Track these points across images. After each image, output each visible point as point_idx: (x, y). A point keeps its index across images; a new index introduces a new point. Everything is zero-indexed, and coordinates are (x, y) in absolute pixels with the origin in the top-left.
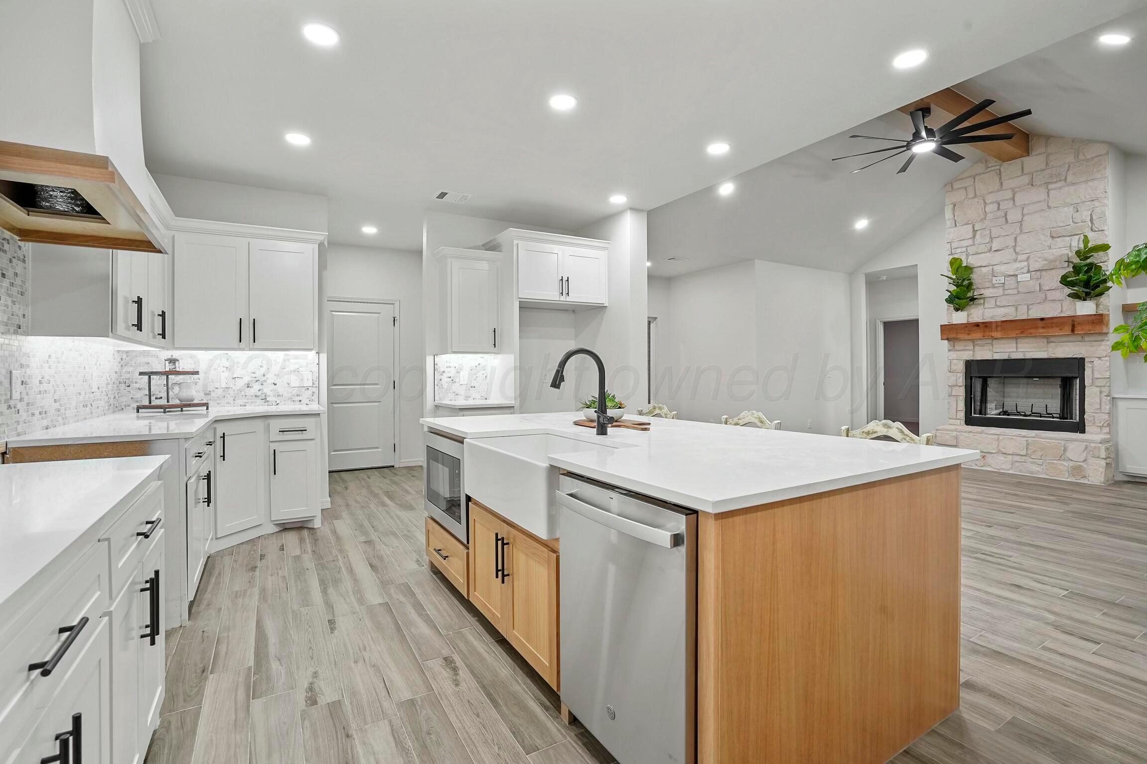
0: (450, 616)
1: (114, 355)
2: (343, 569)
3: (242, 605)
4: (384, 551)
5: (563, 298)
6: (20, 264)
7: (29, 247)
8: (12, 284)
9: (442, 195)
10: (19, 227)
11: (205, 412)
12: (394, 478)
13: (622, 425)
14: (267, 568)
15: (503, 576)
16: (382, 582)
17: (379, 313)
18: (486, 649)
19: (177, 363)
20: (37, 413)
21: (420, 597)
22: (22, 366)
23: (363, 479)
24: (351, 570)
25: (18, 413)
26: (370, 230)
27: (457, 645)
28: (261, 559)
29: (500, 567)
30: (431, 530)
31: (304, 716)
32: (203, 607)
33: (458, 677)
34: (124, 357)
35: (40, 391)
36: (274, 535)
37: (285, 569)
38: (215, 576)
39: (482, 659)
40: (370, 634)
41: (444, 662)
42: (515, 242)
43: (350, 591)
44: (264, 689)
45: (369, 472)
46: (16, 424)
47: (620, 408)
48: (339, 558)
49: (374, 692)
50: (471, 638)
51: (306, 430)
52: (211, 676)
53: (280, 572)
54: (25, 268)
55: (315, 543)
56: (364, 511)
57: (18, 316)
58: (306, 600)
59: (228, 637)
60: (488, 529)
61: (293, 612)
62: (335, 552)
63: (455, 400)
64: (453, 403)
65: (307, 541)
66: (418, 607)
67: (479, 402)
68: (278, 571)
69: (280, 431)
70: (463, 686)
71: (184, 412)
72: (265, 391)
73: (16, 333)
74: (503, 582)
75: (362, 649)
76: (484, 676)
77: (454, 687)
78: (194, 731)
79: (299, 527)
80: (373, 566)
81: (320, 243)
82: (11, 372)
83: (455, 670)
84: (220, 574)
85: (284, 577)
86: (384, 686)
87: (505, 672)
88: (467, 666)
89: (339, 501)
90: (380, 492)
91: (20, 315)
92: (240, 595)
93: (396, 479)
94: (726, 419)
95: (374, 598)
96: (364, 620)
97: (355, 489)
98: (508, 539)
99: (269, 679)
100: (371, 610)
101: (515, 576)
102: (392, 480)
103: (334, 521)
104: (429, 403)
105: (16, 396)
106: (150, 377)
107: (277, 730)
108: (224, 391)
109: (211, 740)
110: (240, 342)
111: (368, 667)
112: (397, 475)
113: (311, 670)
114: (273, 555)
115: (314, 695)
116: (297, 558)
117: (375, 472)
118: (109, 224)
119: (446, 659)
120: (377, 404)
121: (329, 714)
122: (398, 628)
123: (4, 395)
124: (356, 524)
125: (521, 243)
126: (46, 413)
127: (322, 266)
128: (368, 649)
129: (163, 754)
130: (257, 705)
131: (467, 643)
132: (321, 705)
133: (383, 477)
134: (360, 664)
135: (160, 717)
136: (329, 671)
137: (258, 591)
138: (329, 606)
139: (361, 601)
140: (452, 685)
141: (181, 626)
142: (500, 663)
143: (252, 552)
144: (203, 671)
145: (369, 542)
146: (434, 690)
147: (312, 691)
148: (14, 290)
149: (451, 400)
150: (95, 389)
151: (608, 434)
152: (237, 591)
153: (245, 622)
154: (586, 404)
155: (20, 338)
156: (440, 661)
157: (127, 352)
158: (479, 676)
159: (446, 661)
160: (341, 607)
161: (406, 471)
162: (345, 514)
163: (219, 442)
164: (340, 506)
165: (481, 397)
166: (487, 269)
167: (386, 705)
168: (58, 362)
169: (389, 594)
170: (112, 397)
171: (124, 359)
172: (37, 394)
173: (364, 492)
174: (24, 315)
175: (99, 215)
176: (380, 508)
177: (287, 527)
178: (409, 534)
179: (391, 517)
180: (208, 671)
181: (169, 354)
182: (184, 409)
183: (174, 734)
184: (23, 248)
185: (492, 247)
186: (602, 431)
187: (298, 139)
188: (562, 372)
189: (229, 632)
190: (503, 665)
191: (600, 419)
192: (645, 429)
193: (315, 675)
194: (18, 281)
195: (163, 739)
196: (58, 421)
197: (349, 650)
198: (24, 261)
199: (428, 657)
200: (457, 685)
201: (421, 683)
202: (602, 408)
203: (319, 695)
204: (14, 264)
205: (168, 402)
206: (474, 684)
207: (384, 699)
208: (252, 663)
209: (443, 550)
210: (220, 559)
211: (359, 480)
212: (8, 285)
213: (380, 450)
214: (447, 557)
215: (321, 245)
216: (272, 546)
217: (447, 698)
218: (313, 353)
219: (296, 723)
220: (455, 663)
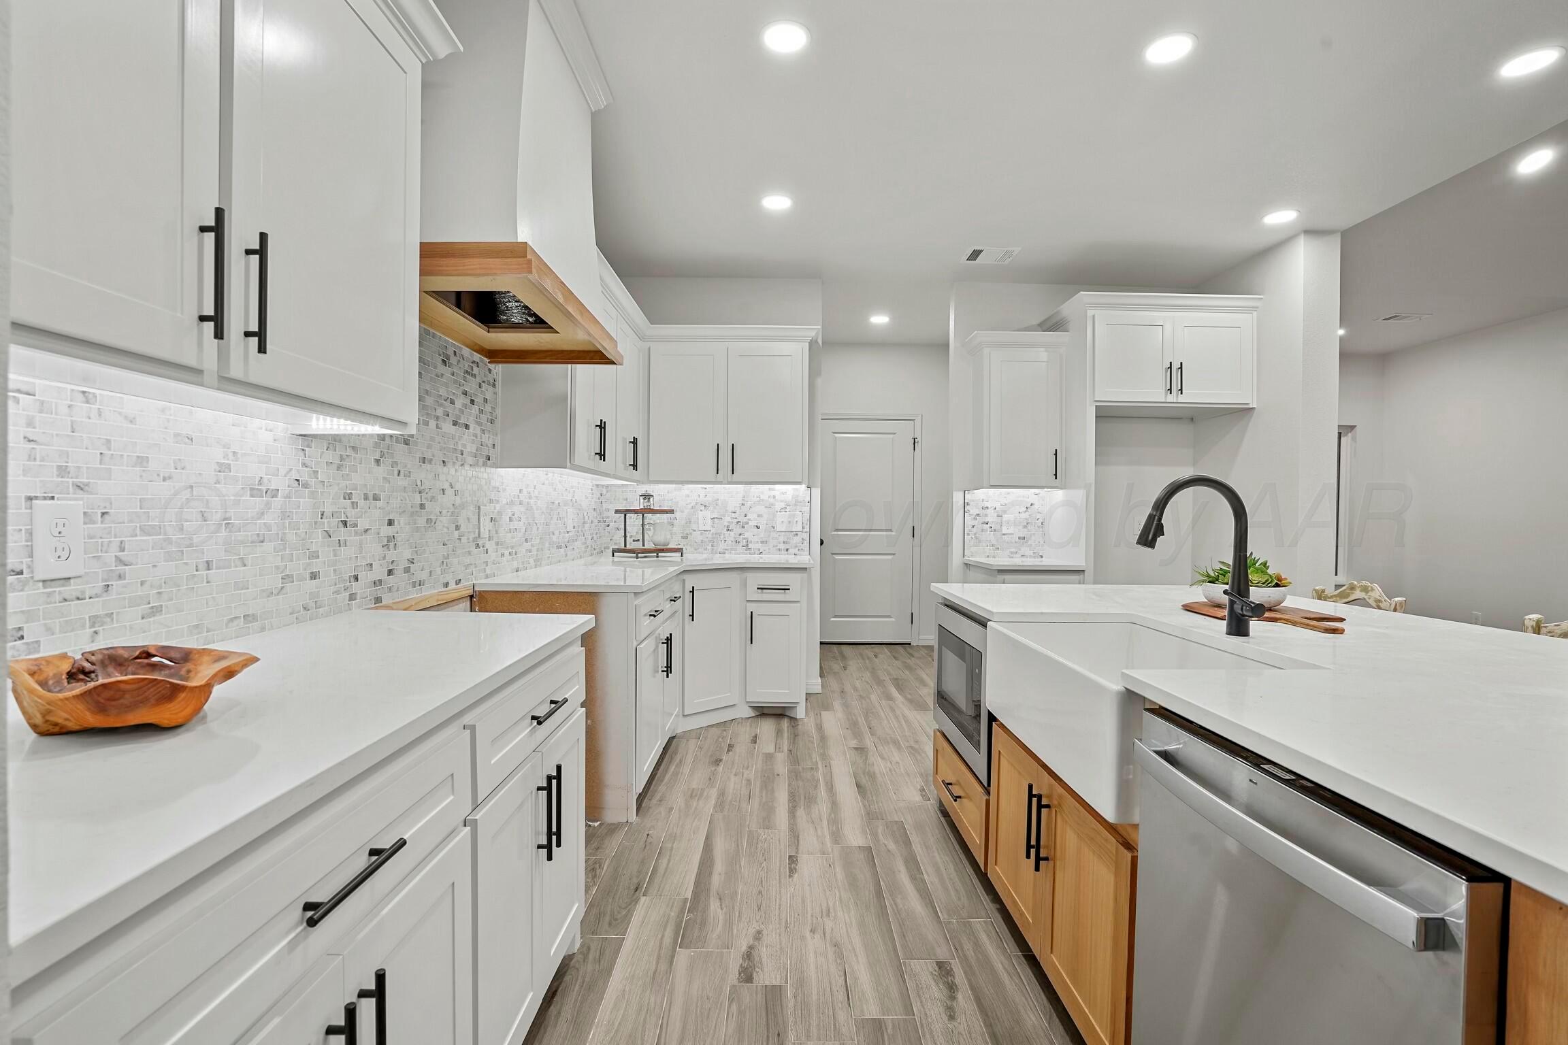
0: (956, 890)
1: (592, 490)
2: (822, 783)
3: (696, 808)
4: (880, 766)
5: (1171, 398)
6: (490, 388)
7: (499, 369)
8: (481, 411)
9: (975, 254)
10: (488, 348)
11: (679, 559)
12: (908, 661)
13: (1281, 619)
14: (733, 763)
15: (1038, 859)
16: (869, 814)
17: (895, 433)
18: (1006, 966)
19: (651, 499)
20: (506, 553)
21: (917, 848)
22: (491, 501)
23: (868, 658)
24: (831, 788)
25: (487, 553)
26: (880, 320)
27: (961, 945)
28: (728, 751)
29: (1033, 842)
30: (940, 749)
31: (734, 995)
32: (654, 801)
33: (955, 1004)
34: (604, 493)
35: (510, 529)
36: (750, 720)
37: (752, 770)
38: (675, 764)
39: (998, 983)
40: (839, 891)
41: (937, 969)
42: (1090, 313)
43: (825, 817)
44: (695, 937)
45: (877, 649)
46: (485, 565)
47: (1277, 585)
48: (820, 766)
49: (829, 989)
50: (984, 938)
51: (789, 589)
52: (643, 899)
53: (746, 772)
54: (495, 393)
55: (794, 739)
56: (862, 704)
57: (487, 446)
58: (767, 822)
59: (672, 848)
60: (1020, 773)
61: (750, 832)
62: (816, 756)
63: (994, 557)
64: (991, 561)
65: (786, 735)
66: (912, 863)
67: (1030, 562)
68: (744, 771)
69: (758, 589)
70: (961, 1023)
71: (659, 559)
72: (747, 535)
73: (485, 465)
74: (1037, 869)
75: (824, 914)
76: (996, 1015)
77: (946, 1019)
78: (609, 971)
79: (777, 713)
80: (861, 787)
81: (811, 341)
82: (479, 507)
83: (952, 988)
84: (681, 762)
85: (749, 780)
86: (844, 982)
87: (1034, 1019)
88: (972, 988)
89: (834, 684)
90: (887, 678)
91: (489, 445)
92: (696, 796)
93: (911, 662)
94: (1538, 622)
95: (855, 837)
96: (834, 868)
97: (855, 672)
98: (1049, 797)
99: (703, 922)
100: (846, 852)
101: (1058, 863)
102: (906, 662)
103: (823, 713)
104: (956, 560)
105: (485, 534)
106: (625, 515)
107: (697, 1007)
108: (701, 534)
109: (624, 990)
110: (717, 473)
111: (828, 945)
112: (913, 657)
113: (755, 926)
114: (741, 748)
115: (751, 967)
116: (769, 757)
117: (885, 649)
118: (558, 333)
119: (940, 965)
120: (890, 557)
121: (764, 1003)
122: (879, 893)
123: (472, 534)
124: (849, 720)
125: (1097, 313)
126: (516, 554)
127: (814, 372)
128: (832, 914)
129: (573, 990)
130: (683, 956)
131: (977, 944)
132: (757, 986)
133: (895, 657)
134: (817, 936)
135: (581, 938)
136: (776, 934)
137: (716, 794)
138: (795, 835)
139: (836, 836)
140: (944, 1016)
141: (627, 822)
142: (1026, 999)
143: (720, 740)
144: (636, 890)
145: (861, 750)
146: (914, 1015)
147: (749, 959)
148: (484, 418)
149: (988, 557)
150: (570, 528)
151: (1251, 634)
152: (693, 789)
153: (694, 833)
154: (1209, 576)
155: (489, 470)
156: (931, 966)
157: (607, 486)
158: (990, 1014)
159: (940, 968)
160: (809, 839)
161: (926, 652)
162: (837, 705)
163: (688, 596)
164: (833, 692)
165: (1034, 553)
166: (1045, 360)
167: (842, 1016)
168: (530, 498)
169: (874, 835)
170: (590, 537)
171: (602, 494)
172: (507, 533)
173: (867, 675)
174: (494, 445)
175: (547, 323)
176: (884, 702)
177: (765, 712)
178: (917, 747)
179: (897, 718)
180: (641, 891)
181: (643, 489)
182: (660, 554)
183: (590, 967)
184: (494, 371)
185: (1054, 324)
186: (1238, 628)
187: (777, 203)
188: (1160, 519)
189: (674, 843)
190: (1031, 1003)
191: (1235, 606)
192: (1334, 631)
193: (758, 935)
194: (488, 408)
195: (578, 969)
196: (529, 563)
197: (807, 910)
198: (494, 385)
199: (914, 954)
200: (952, 1018)
201: (897, 995)
202: (1240, 586)
203: (757, 969)
204: (483, 389)
205: (643, 545)
206: (978, 1025)
207: (840, 1005)
208: (689, 895)
209: (955, 784)
210: (686, 741)
211: (863, 659)
212: (477, 413)
213: (893, 620)
214: (960, 797)
215: (812, 344)
216: (744, 734)
217: (932, 1037)
218: (803, 487)
219: (721, 1004)
220: (954, 977)
